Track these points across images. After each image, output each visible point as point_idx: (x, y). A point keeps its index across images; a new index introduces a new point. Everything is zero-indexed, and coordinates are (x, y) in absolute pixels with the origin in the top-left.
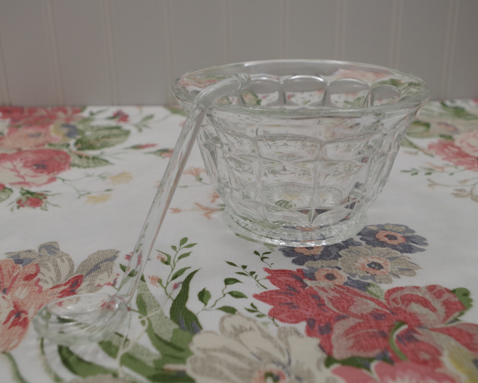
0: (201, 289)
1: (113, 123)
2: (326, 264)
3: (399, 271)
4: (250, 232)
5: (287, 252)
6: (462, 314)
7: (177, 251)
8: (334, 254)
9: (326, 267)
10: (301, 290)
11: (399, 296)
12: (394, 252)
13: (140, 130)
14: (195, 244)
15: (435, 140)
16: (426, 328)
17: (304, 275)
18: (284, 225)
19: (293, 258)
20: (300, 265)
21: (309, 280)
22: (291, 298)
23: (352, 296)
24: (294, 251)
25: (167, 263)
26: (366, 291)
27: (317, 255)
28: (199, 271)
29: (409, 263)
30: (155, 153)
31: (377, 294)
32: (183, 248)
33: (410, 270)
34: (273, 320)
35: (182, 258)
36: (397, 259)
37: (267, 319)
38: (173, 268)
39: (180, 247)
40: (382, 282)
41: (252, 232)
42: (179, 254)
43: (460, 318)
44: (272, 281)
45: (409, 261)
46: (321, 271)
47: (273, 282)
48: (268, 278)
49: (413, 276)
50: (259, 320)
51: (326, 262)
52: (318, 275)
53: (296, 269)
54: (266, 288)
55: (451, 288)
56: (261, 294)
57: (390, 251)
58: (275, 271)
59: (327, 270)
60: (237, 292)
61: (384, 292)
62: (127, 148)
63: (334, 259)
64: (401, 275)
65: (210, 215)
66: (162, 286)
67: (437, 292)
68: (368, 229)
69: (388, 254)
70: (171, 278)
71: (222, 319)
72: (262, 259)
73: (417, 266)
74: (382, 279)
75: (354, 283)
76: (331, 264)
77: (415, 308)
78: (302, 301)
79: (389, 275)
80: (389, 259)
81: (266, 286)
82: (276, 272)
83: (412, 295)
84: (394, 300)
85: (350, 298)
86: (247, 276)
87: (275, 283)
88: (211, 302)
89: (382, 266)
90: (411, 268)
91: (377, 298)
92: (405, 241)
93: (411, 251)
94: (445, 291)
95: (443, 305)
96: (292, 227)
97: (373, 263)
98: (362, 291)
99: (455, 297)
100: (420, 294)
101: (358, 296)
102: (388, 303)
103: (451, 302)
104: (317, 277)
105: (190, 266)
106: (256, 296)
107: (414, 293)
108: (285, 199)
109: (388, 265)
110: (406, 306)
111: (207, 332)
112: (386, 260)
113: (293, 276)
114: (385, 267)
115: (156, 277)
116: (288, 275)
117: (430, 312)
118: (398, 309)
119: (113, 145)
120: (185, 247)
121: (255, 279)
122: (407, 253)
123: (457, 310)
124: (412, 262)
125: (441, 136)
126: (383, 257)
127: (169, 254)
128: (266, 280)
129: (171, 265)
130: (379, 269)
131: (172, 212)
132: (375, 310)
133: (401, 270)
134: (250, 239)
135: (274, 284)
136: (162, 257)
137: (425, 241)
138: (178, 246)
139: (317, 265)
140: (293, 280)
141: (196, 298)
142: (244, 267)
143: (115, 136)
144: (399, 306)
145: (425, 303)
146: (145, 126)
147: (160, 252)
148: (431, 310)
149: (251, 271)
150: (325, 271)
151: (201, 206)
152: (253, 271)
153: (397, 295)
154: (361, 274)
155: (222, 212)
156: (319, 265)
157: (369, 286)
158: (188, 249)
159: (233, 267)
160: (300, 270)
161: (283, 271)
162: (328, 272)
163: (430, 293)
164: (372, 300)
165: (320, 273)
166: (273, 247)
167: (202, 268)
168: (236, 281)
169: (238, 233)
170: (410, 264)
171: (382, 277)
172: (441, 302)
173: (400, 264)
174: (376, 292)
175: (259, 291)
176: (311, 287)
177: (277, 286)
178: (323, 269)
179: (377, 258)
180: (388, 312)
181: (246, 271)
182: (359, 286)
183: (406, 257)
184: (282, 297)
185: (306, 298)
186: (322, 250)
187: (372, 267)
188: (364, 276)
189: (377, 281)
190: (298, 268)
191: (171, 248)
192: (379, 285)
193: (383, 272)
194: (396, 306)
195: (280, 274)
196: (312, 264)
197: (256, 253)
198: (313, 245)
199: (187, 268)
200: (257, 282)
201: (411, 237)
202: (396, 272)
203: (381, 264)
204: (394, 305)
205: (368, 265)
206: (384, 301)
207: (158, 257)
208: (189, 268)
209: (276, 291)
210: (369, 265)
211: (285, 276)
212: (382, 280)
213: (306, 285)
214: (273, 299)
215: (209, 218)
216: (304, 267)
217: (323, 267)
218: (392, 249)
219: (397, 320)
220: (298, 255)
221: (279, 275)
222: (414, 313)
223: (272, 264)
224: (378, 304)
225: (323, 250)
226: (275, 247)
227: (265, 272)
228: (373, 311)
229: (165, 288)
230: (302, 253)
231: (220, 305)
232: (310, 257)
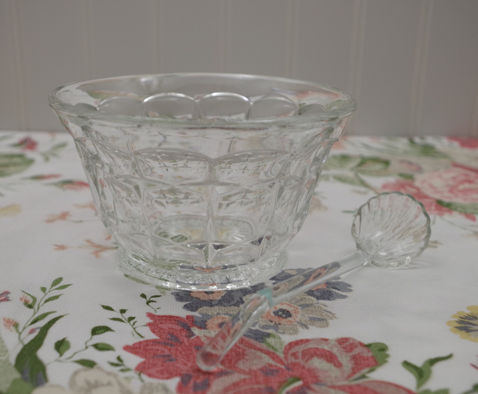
0: (60, 338)
1: (17, 151)
2: (224, 311)
3: (309, 320)
4: (142, 273)
5: (181, 297)
6: (372, 370)
7: (46, 293)
8: (237, 299)
9: (223, 314)
10: (185, 340)
11: (302, 350)
12: (309, 298)
13: (47, 159)
14: (70, 285)
15: (392, 179)
16: (324, 385)
17: (193, 322)
18: (181, 264)
19: (185, 303)
20: (192, 311)
21: (198, 328)
22: (170, 350)
23: (244, 348)
24: (190, 295)
25: (30, 307)
26: (263, 342)
27: (216, 300)
28: (64, 317)
29: (324, 312)
30: (56, 184)
31: (276, 347)
32: (54, 290)
33: (323, 320)
34: (139, 375)
35: (49, 301)
36: (311, 306)
37: (132, 374)
38: (36, 312)
39: (51, 289)
40: (286, 332)
41: (144, 273)
42: (47, 297)
43: (368, 375)
44: (152, 328)
45: (325, 309)
46: (216, 319)
47: (154, 329)
48: (149, 325)
49: (325, 327)
50: (122, 375)
51: (225, 309)
52: (211, 324)
53: (186, 315)
54: (142, 337)
55: (366, 342)
56: (134, 345)
57: (305, 297)
58: (159, 316)
59: (223, 318)
60: (104, 344)
61: (285, 345)
62: (25, 179)
63: (234, 305)
64: (311, 325)
65: (100, 254)
66: (17, 331)
67: (349, 345)
68: (286, 273)
69: (301, 300)
70: (30, 323)
71: (76, 373)
72: (148, 303)
73: (333, 315)
74: (287, 329)
75: (251, 333)
76: (230, 311)
77: (317, 363)
78: (183, 353)
79: (296, 325)
80: (301, 306)
81: (143, 335)
82: (159, 318)
83: (317, 349)
84: (294, 355)
85: (241, 350)
86: (122, 323)
87: (156, 331)
88: (67, 354)
89: (290, 314)
90: (325, 318)
91: (274, 351)
92: (325, 287)
93: (330, 297)
94: (359, 345)
95: (351, 360)
96: (190, 267)
97: (281, 310)
98: (258, 343)
99: (369, 351)
100: (326, 348)
101: (252, 348)
102: (286, 358)
103: (363, 357)
104: (209, 326)
105: (56, 310)
106: (127, 348)
107: (320, 347)
108: (184, 234)
109: (298, 313)
110: (306, 361)
111: (53, 386)
112: (297, 307)
113: (180, 323)
114: (295, 315)
115: (13, 320)
116: (174, 322)
117: (333, 368)
118: (295, 364)
119: (9, 174)
120: (56, 289)
121: (132, 326)
122: (325, 300)
123: (368, 366)
124: (328, 310)
125: (401, 175)
126: (295, 304)
127: (36, 297)
128: (145, 327)
129: (34, 309)
130: (286, 318)
131: (56, 249)
132: (267, 365)
133: (312, 320)
134: (141, 281)
135: (154, 332)
136: (27, 299)
137: (350, 288)
138: (48, 287)
139: (213, 312)
140: (179, 328)
141: (52, 346)
142: (123, 311)
143: (15, 165)
144: (297, 361)
145: (330, 358)
146: (55, 155)
147: (26, 293)
148: (335, 365)
149: (130, 316)
150: (220, 319)
151: (92, 243)
152: (133, 316)
153: (299, 349)
154: (263, 323)
155: (115, 251)
156: (215, 311)
157: (268, 337)
158: (59, 291)
159: (109, 311)
160: (190, 317)
161: (170, 317)
162: (224, 320)
163: (339, 346)
164: (268, 353)
165: (213, 321)
166: (166, 291)
167: (68, 314)
168: (106, 329)
169: (128, 274)
170: (326, 312)
171: (287, 327)
172: (351, 356)
173: (312, 312)
174: (275, 344)
175: (132, 340)
176: (198, 337)
177: (157, 335)
178: (219, 316)
179: (288, 305)
180: (283, 367)
181: (123, 317)
182: (256, 336)
183: (322, 305)
184: (160, 348)
185: (188, 350)
186: (223, 295)
187: (278, 314)
188: (266, 325)
189: (279, 331)
190: (188, 315)
191: (40, 289)
192: (281, 336)
193: (290, 321)
194: (294, 360)
195: (165, 320)
196: (206, 310)
197: (143, 296)
198: (214, 288)
199: (50, 313)
200: (133, 330)
201: (334, 283)
202: (306, 322)
203: (290, 311)
204: (292, 360)
205: (274, 313)
206: (281, 355)
207: (21, 299)
208: (54, 312)
209: (154, 342)
210: (276, 313)
211: (170, 323)
212: (285, 331)
213: (193, 334)
214: (146, 350)
215: (97, 256)
216: (196, 314)
217: (220, 314)
218: (307, 294)
219: (291, 376)
220: (193, 300)
221: (163, 321)
222: (314, 369)
223: (158, 309)
224: (273, 358)
225: (225, 295)
226: (168, 291)
227: (147, 317)
228: (265, 367)
229: (20, 334)
230: (198, 298)
231: (78, 357)
232: (207, 302)
